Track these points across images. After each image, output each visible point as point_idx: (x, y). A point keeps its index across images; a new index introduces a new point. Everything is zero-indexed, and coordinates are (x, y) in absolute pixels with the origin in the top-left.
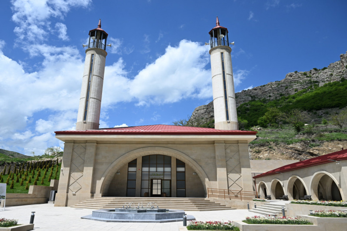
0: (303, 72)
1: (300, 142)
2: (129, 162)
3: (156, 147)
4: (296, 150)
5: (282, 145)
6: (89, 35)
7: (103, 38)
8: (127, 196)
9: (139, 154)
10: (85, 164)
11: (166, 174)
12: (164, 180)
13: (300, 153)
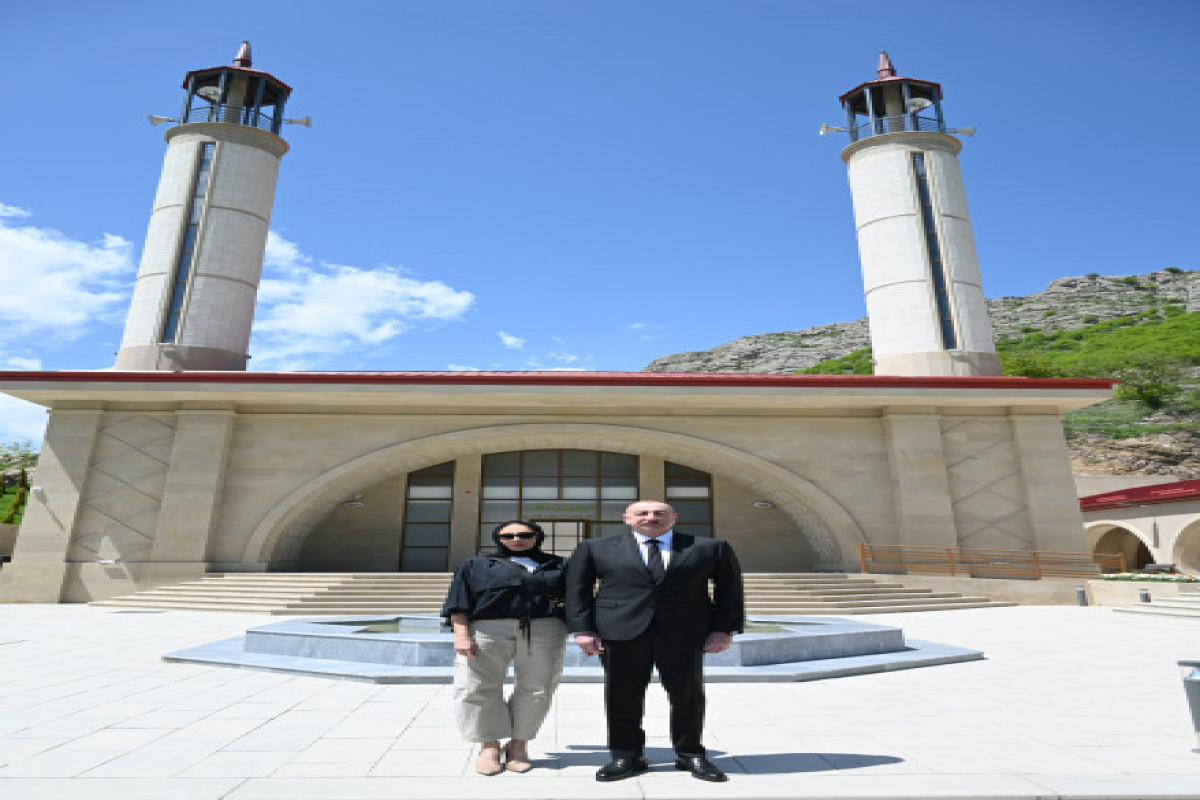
0: (1122, 277)
1: (1172, 432)
2: (415, 469)
3: (570, 425)
4: (1153, 453)
5: (1091, 441)
6: (185, 86)
7: (266, 102)
8: (401, 571)
9: (467, 445)
10: (168, 475)
11: (611, 506)
12: (599, 522)
13: (1171, 459)
